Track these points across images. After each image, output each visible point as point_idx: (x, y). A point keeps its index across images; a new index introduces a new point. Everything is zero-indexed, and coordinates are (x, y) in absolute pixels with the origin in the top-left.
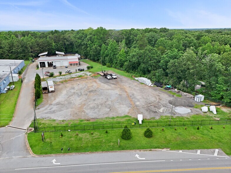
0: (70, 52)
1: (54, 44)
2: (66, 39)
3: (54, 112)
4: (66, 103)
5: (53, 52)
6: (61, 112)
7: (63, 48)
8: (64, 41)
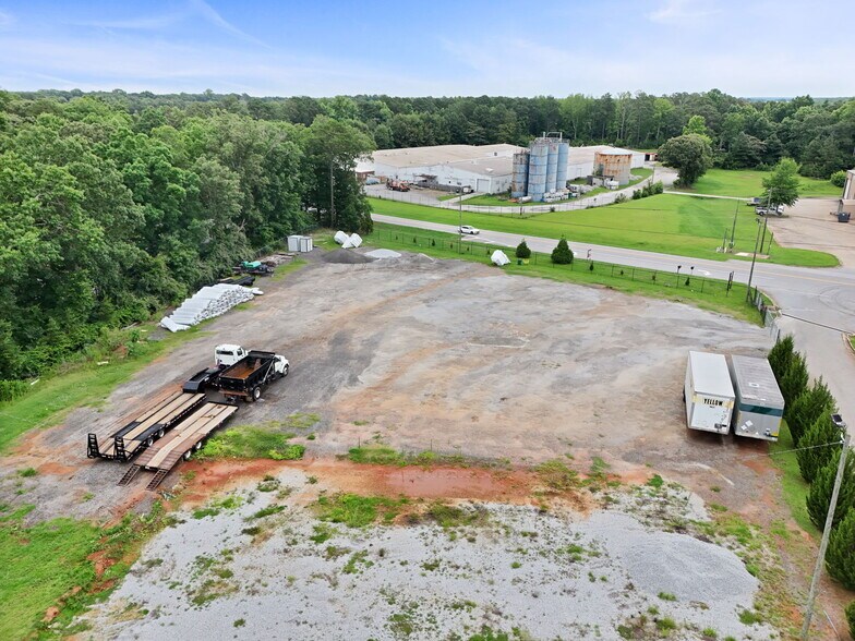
3: (700, 324)
4: (644, 335)
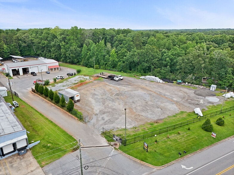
0: (27, 55)
1: (5, 46)
2: (20, 40)
4: (110, 110)
5: (6, 56)
6: (118, 120)
7: (17, 51)
8: (18, 42)
